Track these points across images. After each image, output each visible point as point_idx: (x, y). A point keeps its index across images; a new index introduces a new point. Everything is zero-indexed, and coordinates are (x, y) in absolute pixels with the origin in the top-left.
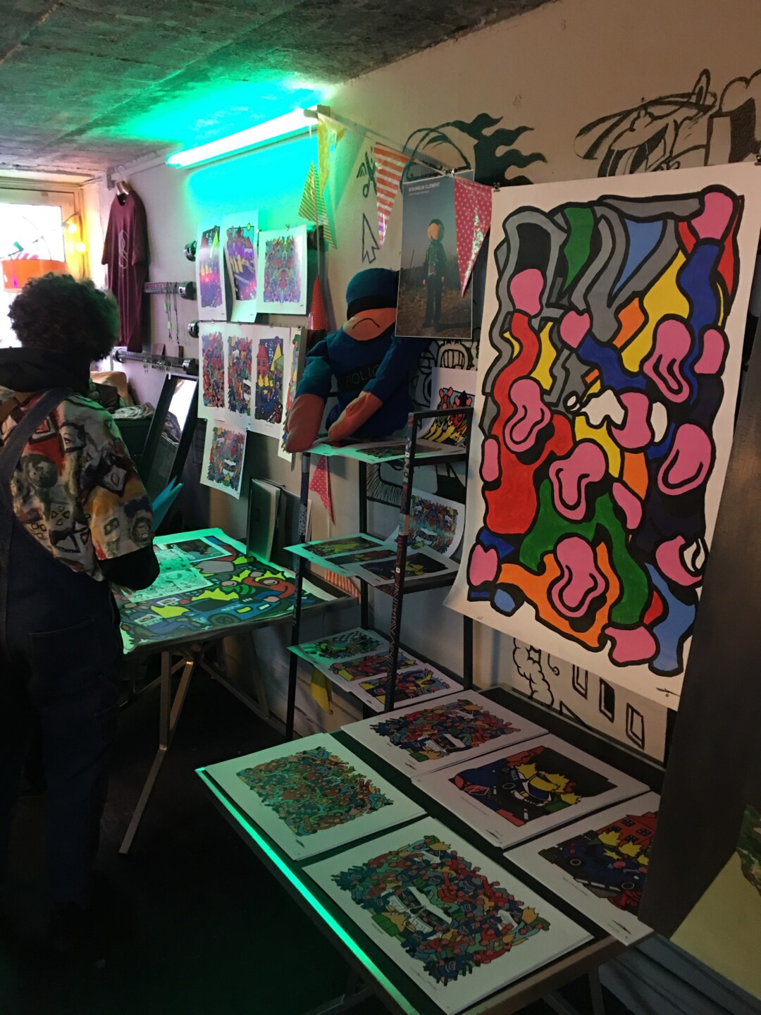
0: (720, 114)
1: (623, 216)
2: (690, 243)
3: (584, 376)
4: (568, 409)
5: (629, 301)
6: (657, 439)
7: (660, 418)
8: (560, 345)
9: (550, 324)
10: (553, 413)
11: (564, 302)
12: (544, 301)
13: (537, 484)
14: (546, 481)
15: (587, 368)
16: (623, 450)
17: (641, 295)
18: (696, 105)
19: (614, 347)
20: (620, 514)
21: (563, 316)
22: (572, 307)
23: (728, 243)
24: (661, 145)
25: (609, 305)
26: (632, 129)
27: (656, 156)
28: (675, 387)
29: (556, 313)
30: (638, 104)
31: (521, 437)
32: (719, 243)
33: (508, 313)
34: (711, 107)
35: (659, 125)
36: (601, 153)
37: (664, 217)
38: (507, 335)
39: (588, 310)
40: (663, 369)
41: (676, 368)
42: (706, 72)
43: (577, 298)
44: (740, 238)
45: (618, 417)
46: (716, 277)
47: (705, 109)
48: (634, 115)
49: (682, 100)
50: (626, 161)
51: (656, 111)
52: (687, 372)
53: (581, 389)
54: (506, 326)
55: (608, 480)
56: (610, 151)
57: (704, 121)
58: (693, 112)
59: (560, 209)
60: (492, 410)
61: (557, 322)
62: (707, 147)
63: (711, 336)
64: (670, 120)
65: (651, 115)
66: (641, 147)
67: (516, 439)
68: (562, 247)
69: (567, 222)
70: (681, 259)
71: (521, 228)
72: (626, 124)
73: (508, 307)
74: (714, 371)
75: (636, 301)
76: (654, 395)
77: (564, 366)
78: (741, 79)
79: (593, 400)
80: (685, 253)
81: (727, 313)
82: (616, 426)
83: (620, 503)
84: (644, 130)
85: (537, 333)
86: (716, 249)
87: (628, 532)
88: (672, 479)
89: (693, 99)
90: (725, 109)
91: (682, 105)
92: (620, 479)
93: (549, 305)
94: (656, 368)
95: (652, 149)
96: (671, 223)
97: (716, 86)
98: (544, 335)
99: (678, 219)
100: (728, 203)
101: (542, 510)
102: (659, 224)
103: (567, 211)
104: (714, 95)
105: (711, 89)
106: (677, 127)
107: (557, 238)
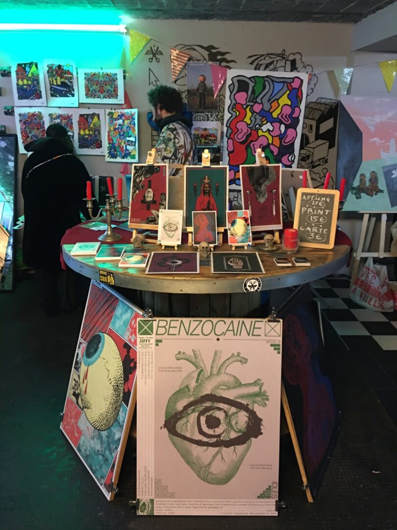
0: (288, 60)
1: (272, 81)
2: (290, 89)
3: (261, 120)
4: (256, 128)
5: (274, 101)
6: (282, 132)
7: (283, 128)
8: (253, 112)
9: (249, 107)
10: (251, 130)
11: (255, 101)
12: (248, 100)
13: (246, 149)
14: (249, 148)
15: (261, 118)
16: (273, 137)
17: (278, 100)
18: (282, 57)
19: (270, 112)
20: (272, 152)
21: (254, 105)
22: (257, 102)
23: (300, 89)
24: (273, 65)
25: (269, 102)
26: (264, 59)
27: (271, 67)
28: (287, 120)
29: (252, 104)
30: (266, 53)
31: (241, 137)
32: (298, 89)
33: (234, 104)
34: (285, 58)
35: (272, 60)
36: (255, 64)
37: (284, 82)
38: (234, 110)
39: (262, 103)
40: (284, 116)
41: (287, 116)
42: (284, 50)
43: (259, 100)
44: (303, 88)
45: (271, 129)
46: (297, 96)
47: (284, 58)
48: (265, 56)
49: (279, 55)
50: (263, 67)
51: (272, 56)
52: (291, 117)
53: (260, 123)
54: (234, 107)
55: (269, 144)
56: (258, 64)
57: (284, 61)
58: (281, 58)
59: (253, 77)
60: (230, 131)
61: (252, 106)
62: (285, 67)
63: (297, 109)
64: (275, 59)
65: (270, 57)
66: (267, 64)
67: (239, 138)
68: (253, 87)
69: (255, 80)
70: (288, 92)
71: (238, 81)
72: (263, 58)
73: (234, 102)
74: (297, 116)
75: (276, 101)
76: (281, 123)
77: (254, 117)
78: (293, 54)
79: (264, 125)
80: (289, 90)
81: (300, 104)
82: (271, 131)
83: (272, 149)
84: (268, 60)
85: (245, 109)
86: (297, 90)
87: (274, 156)
88: (286, 141)
89: (281, 55)
90: (289, 59)
91: (278, 56)
92: (272, 144)
93: (249, 102)
94: (282, 116)
95: (270, 65)
96: (286, 84)
97: (287, 54)
98: (248, 110)
99: (287, 83)
100: (300, 81)
101: (249, 156)
102: (282, 84)
103: (255, 78)
104: (286, 56)
105: (286, 54)
106: (277, 61)
107: (251, 85)
